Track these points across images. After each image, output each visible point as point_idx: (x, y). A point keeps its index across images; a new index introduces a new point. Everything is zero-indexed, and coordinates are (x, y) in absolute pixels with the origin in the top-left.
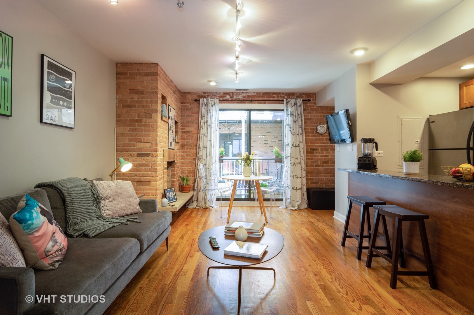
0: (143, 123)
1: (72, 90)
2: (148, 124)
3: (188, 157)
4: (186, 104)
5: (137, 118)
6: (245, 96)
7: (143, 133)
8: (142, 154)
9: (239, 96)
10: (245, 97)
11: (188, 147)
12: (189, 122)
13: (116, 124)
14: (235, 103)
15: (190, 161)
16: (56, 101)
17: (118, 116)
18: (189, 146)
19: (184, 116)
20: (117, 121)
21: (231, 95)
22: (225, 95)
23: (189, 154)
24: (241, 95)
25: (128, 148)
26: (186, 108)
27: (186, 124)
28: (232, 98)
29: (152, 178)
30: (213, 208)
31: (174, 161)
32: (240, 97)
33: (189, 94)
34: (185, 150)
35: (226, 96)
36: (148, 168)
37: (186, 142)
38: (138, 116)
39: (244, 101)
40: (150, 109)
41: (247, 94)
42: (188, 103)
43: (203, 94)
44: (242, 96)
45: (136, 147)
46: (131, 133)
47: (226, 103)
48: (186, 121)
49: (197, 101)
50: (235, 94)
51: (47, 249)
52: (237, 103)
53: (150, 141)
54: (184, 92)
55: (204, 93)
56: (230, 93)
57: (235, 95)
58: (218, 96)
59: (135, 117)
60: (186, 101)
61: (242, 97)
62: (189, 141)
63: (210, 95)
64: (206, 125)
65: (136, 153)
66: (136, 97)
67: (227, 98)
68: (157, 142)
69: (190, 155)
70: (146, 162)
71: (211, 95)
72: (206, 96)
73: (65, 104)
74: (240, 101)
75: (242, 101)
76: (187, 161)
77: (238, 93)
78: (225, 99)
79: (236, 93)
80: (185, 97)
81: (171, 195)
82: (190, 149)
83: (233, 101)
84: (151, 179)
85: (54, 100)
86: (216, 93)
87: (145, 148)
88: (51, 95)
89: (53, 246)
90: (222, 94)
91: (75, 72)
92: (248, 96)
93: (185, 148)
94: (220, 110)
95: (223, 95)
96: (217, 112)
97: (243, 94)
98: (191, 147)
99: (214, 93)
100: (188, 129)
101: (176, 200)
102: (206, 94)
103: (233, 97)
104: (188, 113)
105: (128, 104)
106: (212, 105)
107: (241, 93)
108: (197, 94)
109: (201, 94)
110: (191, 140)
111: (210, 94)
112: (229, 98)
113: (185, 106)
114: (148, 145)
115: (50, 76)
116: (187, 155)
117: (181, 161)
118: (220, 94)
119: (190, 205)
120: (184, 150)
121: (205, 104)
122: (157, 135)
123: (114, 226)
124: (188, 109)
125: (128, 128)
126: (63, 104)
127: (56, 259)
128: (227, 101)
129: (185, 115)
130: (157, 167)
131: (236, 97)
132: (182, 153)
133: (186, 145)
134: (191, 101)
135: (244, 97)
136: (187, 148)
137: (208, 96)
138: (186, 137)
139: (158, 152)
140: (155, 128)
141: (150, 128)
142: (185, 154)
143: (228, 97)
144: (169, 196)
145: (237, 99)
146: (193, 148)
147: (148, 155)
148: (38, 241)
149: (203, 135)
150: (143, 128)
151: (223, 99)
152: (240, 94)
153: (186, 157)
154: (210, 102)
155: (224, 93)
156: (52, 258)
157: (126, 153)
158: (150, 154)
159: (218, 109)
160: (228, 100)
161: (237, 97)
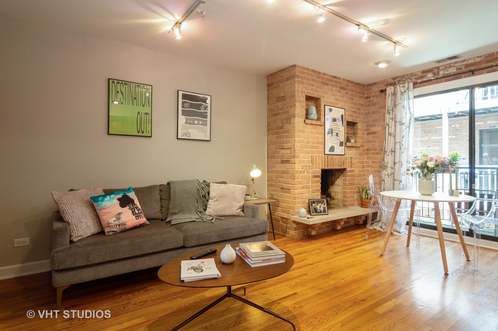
0: (285, 129)
1: (207, 110)
2: (288, 130)
3: (373, 165)
4: (372, 99)
5: (281, 125)
6: (460, 66)
7: (285, 139)
8: (284, 161)
9: (449, 70)
10: (461, 69)
11: (373, 151)
12: (375, 120)
13: (268, 133)
14: (442, 82)
15: (376, 169)
16: (191, 121)
17: (269, 125)
18: (375, 151)
19: (369, 113)
20: (268, 130)
21: (436, 71)
22: (425, 74)
23: (376, 160)
24: (454, 66)
25: (275, 154)
26: (371, 103)
27: (371, 123)
28: (437, 76)
29: (291, 185)
30: (400, 233)
31: (345, 169)
32: (452, 71)
33: (375, 85)
34: (371, 155)
35: (426, 76)
36: (288, 175)
37: (371, 146)
38: (282, 123)
39: (460, 75)
40: (290, 114)
41: (465, 63)
42: (373, 97)
43: (392, 81)
44: (455, 68)
45: (280, 154)
46: (277, 140)
47: (427, 85)
48: (372, 119)
49: (383, 91)
50: (441, 68)
51: (109, 222)
52: (446, 81)
53: (290, 148)
54: (369, 84)
55: (394, 79)
56: (434, 69)
57: (442, 70)
58: (414, 78)
59: (279, 125)
60: (371, 95)
61: (455, 71)
62: (375, 143)
63: (402, 80)
64: (393, 122)
65: (280, 160)
66: (280, 104)
67: (428, 78)
68: (294, 148)
69: (376, 162)
70: (287, 169)
71: (404, 79)
72: (397, 82)
73: (200, 123)
74: (452, 77)
75: (455, 76)
76: (373, 169)
77: (448, 65)
78: (424, 80)
79: (443, 67)
80: (371, 89)
81: (319, 206)
82: (377, 154)
83: (439, 80)
84: (291, 187)
85: (189, 121)
86: (411, 75)
87: (286, 155)
88: (185, 118)
89: (115, 221)
90: (420, 74)
91: (211, 96)
92: (467, 66)
93: (370, 153)
94: (415, 97)
95: (423, 75)
96: (411, 101)
97: (456, 65)
98: (377, 152)
99: (408, 75)
100: (373, 129)
101: (327, 213)
102: (397, 80)
103: (438, 74)
104: (374, 109)
105: (275, 112)
106: (402, 93)
107: (452, 65)
108: (385, 83)
109: (390, 81)
110: (377, 143)
111: (402, 78)
112: (432, 77)
113: (369, 101)
114: (289, 151)
115: (185, 104)
116: (373, 162)
117: (367, 169)
118: (416, 75)
119: (373, 224)
120: (369, 156)
121: (393, 93)
122: (295, 140)
123: (195, 221)
124: (374, 104)
125: (275, 136)
126: (198, 122)
127: (113, 230)
128: (429, 82)
129: (371, 112)
130: (295, 175)
131: (444, 73)
132: (367, 159)
133: (372, 149)
134: (377, 94)
135: (458, 69)
136: (373, 154)
137: (399, 81)
138: (371, 139)
139: (296, 159)
140: (293, 133)
141: (289, 134)
142: (370, 161)
143: (430, 76)
144: (315, 207)
145: (446, 74)
146: (380, 153)
147: (288, 162)
148: (105, 215)
149: (390, 135)
150: (285, 135)
151: (421, 81)
152: (450, 67)
153: (371, 164)
154: (399, 90)
155: (424, 72)
156: (110, 228)
157: (273, 159)
158: (289, 160)
159: (411, 96)
160: (431, 80)
161: (446, 73)
